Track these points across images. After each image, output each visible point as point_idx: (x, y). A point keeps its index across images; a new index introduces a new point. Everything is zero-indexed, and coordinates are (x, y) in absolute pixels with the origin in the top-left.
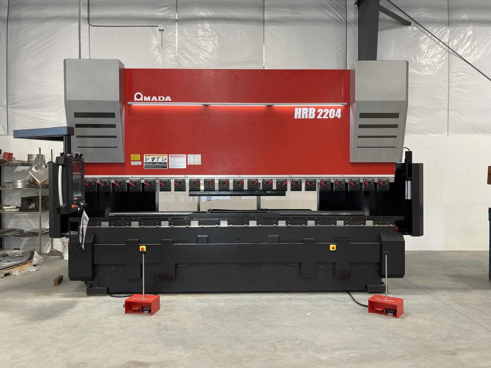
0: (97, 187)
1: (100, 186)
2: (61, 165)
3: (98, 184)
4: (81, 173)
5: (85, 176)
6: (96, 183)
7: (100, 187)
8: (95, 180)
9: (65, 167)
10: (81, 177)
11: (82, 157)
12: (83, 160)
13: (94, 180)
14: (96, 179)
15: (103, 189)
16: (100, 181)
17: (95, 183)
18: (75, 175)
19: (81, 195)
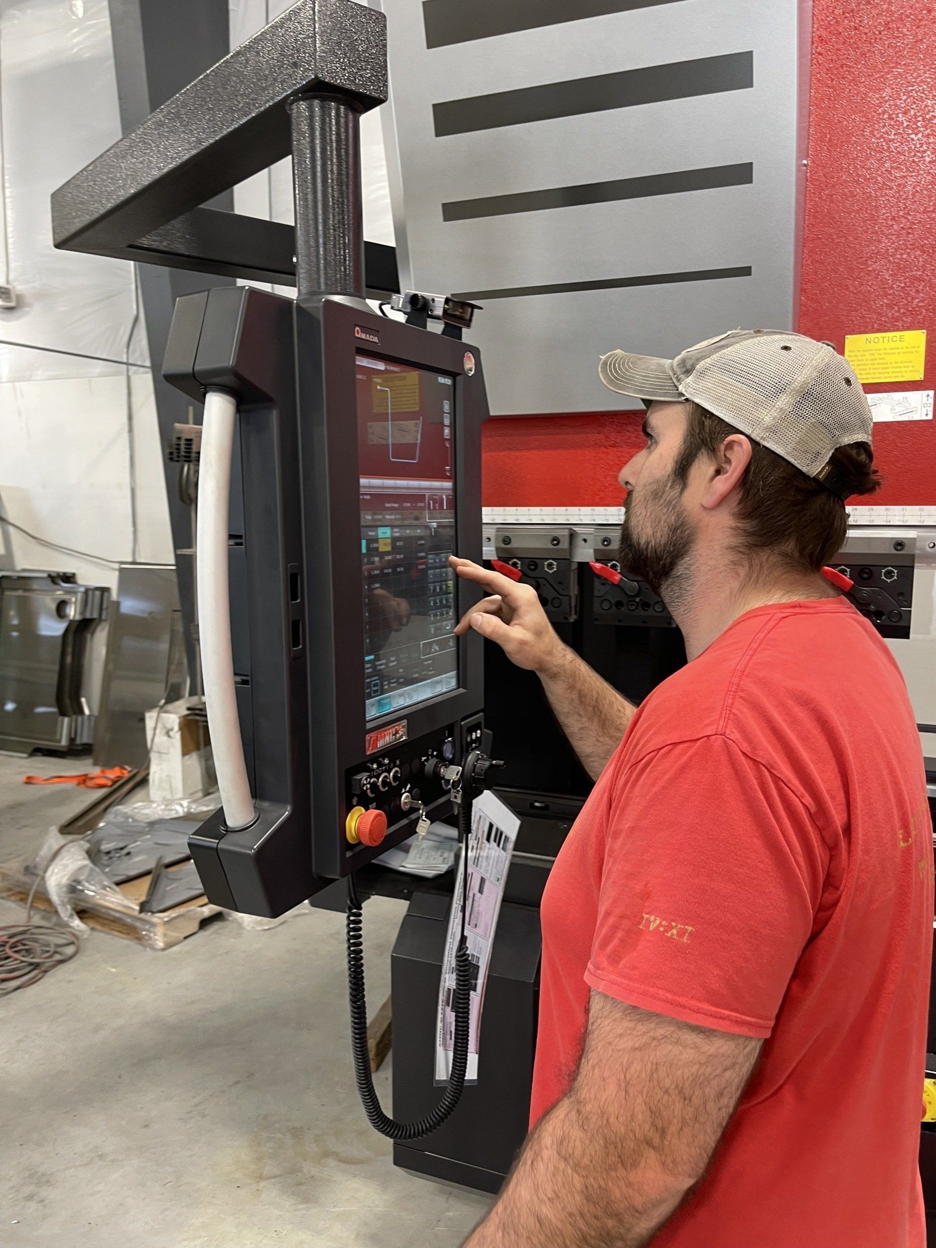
0: (574, 590)
1: (597, 583)
2: (223, 389)
3: (584, 566)
4: (448, 484)
5: (485, 510)
6: (569, 561)
7: (599, 590)
8: (564, 545)
9: (275, 416)
10: (449, 520)
11: (468, 336)
12: (469, 364)
13: (556, 540)
14: (572, 536)
15: (619, 604)
16: (596, 551)
17: (565, 561)
18: (380, 499)
19: (453, 683)
